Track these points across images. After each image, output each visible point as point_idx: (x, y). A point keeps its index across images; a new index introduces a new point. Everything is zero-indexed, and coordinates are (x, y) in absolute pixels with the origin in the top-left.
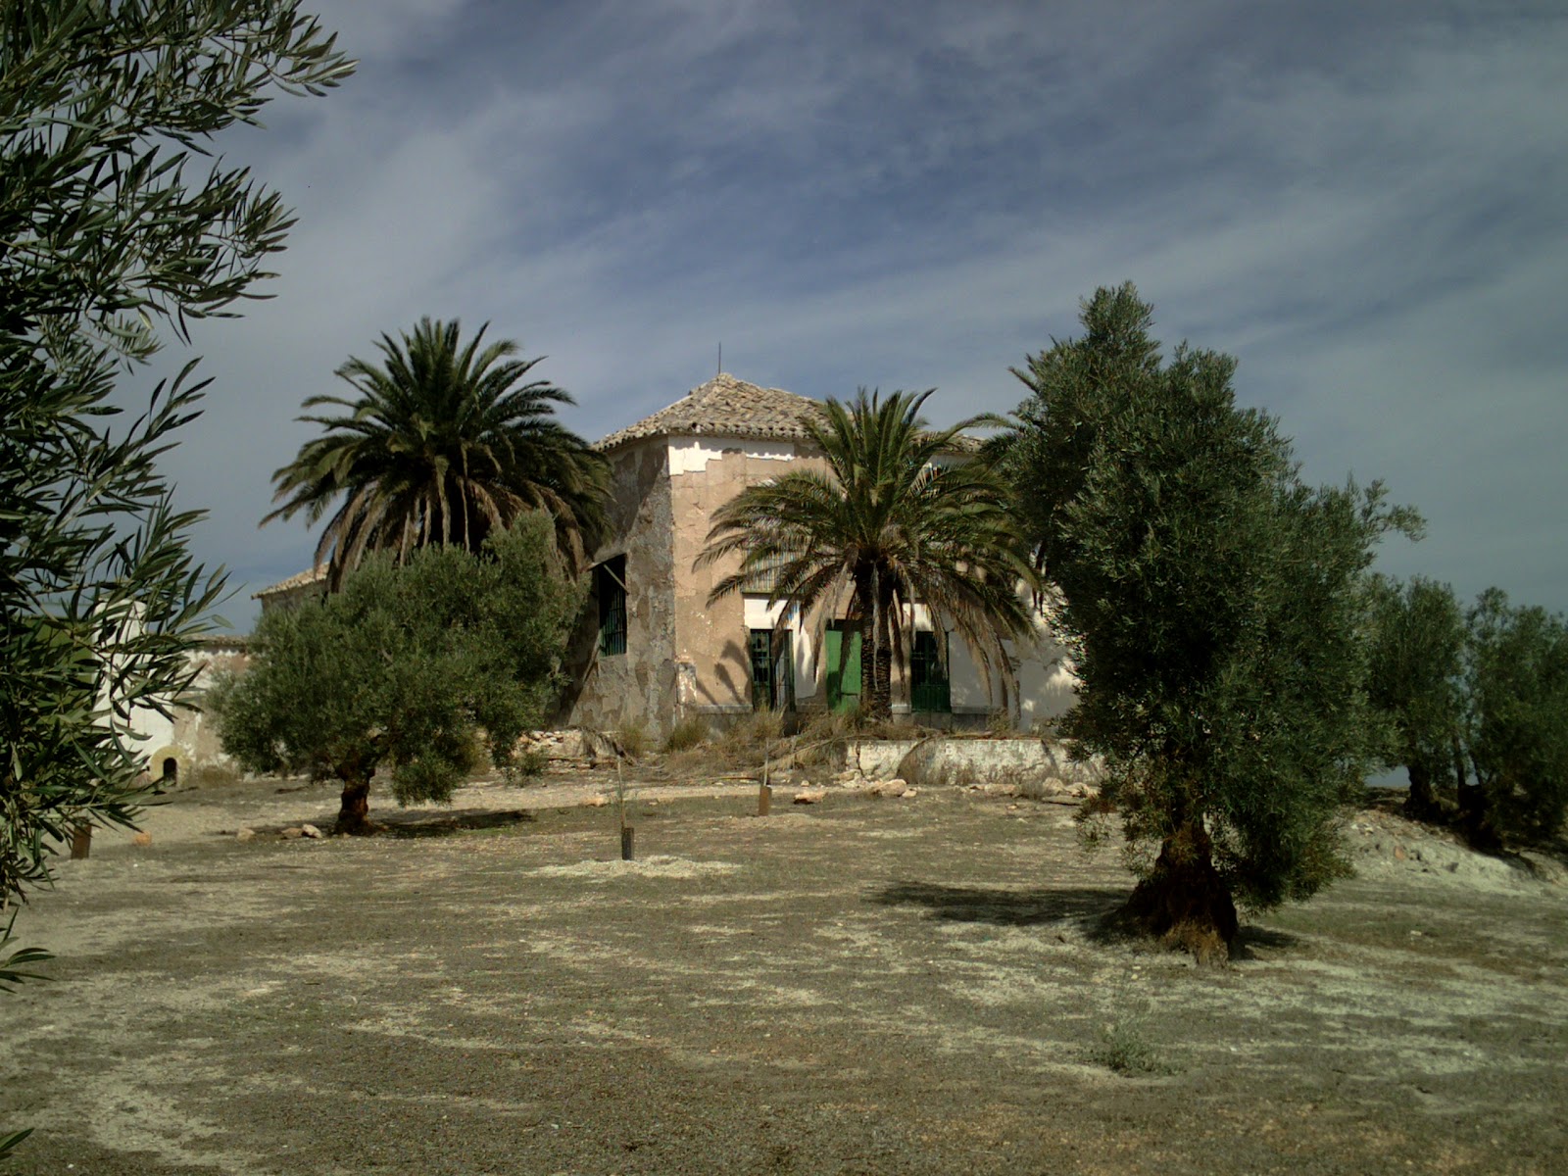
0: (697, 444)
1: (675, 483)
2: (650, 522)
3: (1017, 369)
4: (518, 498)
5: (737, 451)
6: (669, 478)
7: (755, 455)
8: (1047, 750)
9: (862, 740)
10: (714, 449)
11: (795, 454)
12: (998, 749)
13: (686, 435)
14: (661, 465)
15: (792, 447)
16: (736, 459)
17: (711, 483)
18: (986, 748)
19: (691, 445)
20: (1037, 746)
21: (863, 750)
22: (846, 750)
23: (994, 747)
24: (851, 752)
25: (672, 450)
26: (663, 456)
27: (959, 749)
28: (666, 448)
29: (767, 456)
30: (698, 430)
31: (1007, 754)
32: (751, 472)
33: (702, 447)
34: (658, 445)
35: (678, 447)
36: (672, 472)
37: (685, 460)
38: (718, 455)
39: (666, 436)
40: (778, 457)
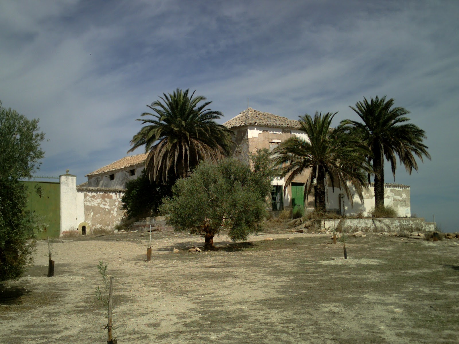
0: (255, 129)
1: (250, 141)
2: (240, 153)
3: (352, 106)
4: (206, 145)
5: (267, 131)
6: (248, 139)
7: (272, 132)
8: (373, 222)
9: (325, 219)
10: (260, 130)
11: (283, 132)
12: (361, 222)
13: (252, 126)
14: (244, 135)
15: (282, 130)
16: (266, 133)
17: (259, 141)
18: (358, 221)
19: (254, 129)
20: (371, 220)
21: (326, 222)
22: (321, 222)
23: (360, 221)
24: (322, 223)
25: (249, 130)
26: (246, 132)
27: (351, 222)
28: (247, 130)
29: (275, 132)
30: (256, 124)
31: (363, 223)
32: (270, 137)
33: (257, 130)
34: (243, 129)
35: (250, 130)
36: (249, 137)
37: (253, 134)
38: (261, 132)
39: (247, 126)
40: (278, 133)
